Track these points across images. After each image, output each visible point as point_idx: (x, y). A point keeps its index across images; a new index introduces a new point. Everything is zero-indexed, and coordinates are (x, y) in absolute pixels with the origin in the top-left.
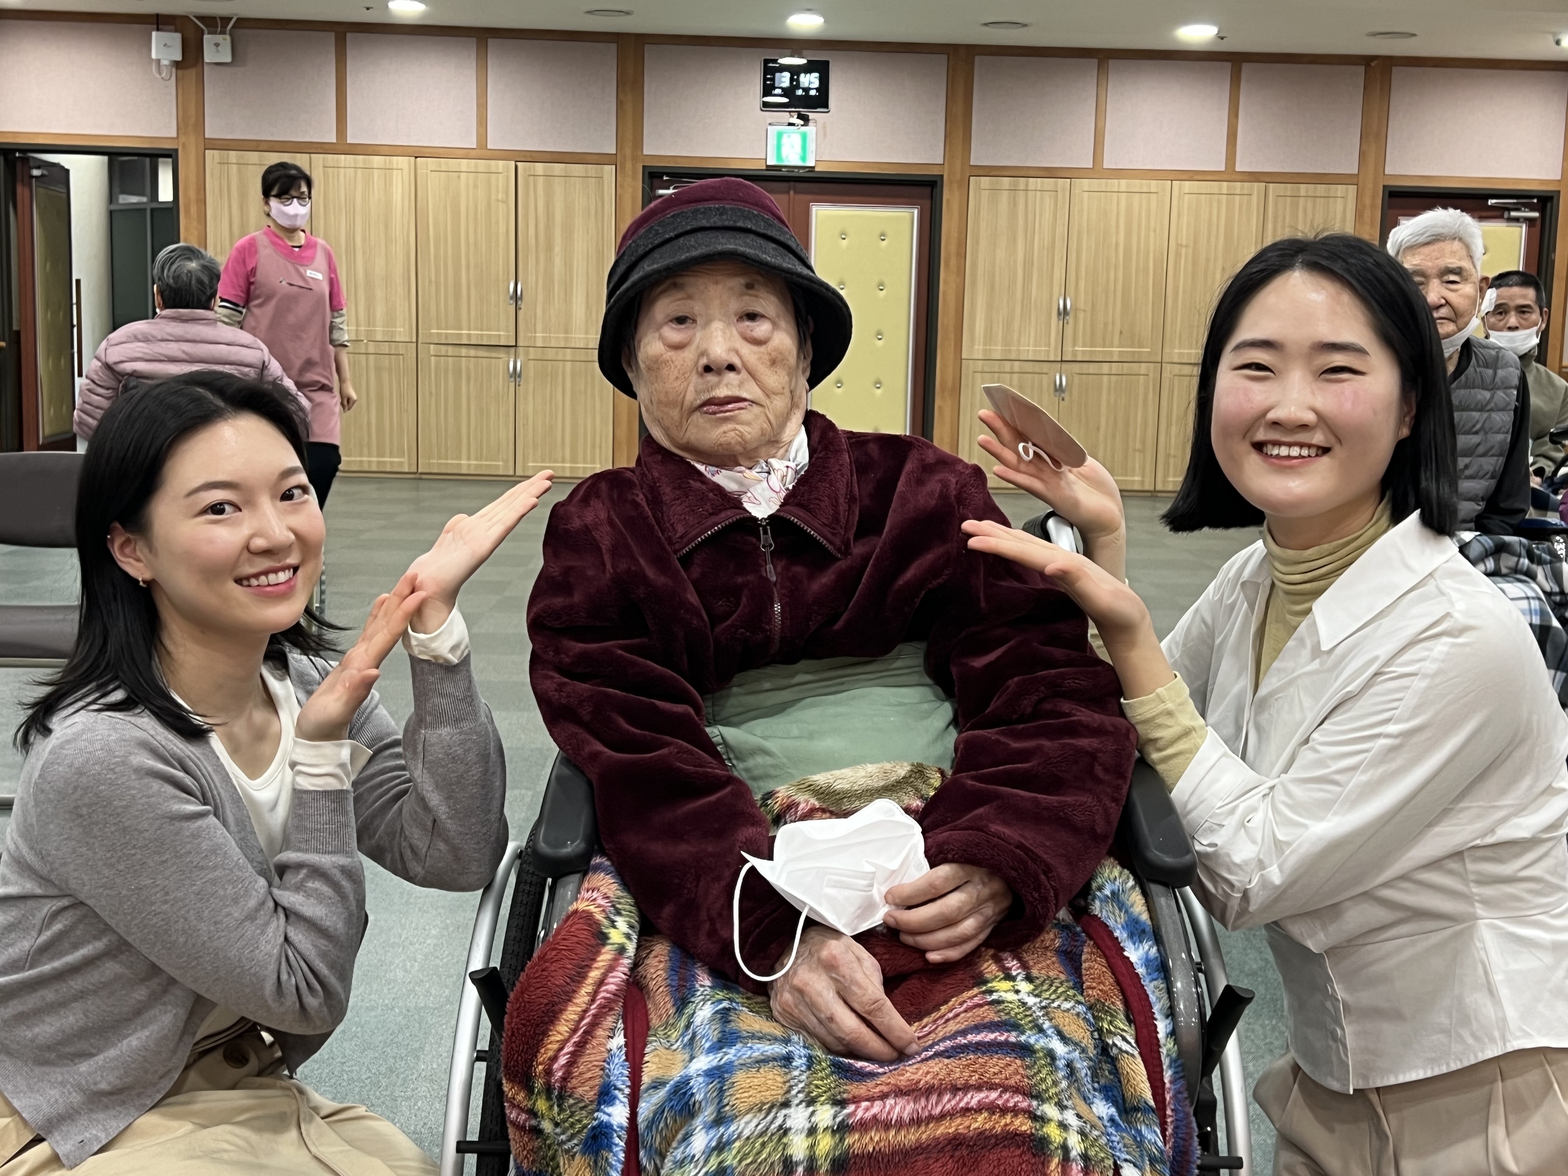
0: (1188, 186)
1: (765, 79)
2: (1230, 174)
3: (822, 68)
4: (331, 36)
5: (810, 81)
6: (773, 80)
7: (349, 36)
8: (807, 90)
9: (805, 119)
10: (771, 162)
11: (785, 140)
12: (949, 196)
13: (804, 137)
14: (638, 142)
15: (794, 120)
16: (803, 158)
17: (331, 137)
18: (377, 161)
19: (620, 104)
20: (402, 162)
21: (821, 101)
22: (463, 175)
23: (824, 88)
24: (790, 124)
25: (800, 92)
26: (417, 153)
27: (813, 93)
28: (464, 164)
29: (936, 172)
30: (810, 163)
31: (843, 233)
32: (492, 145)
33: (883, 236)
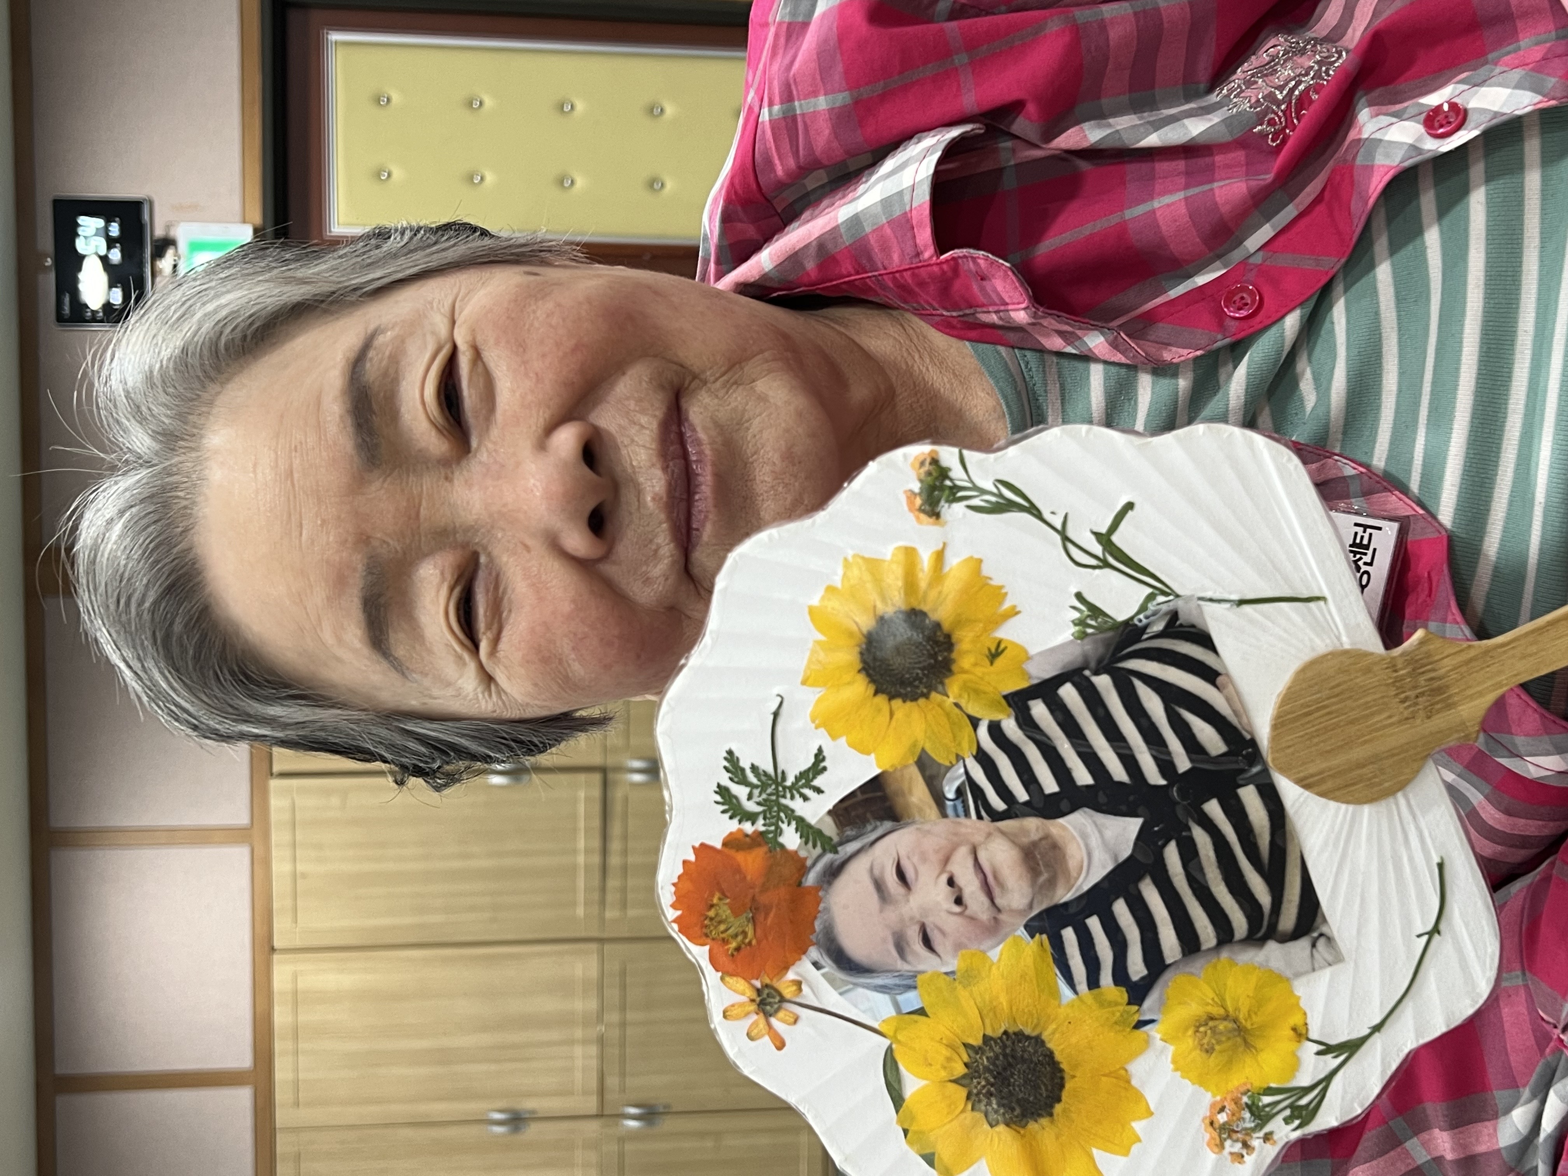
1: (95, 322)
3: (67, 212)
4: (62, 1101)
5: (91, 235)
6: (94, 306)
7: (60, 1070)
8: (111, 243)
9: (164, 245)
13: (196, 246)
15: (165, 264)
17: (244, 1096)
18: (281, 1017)
20: (282, 974)
21: (130, 216)
22: (300, 868)
23: (106, 209)
24: (175, 271)
25: (116, 256)
27: (115, 230)
28: (280, 867)
30: (248, 234)
31: (380, 175)
32: (243, 819)
33: (380, 100)
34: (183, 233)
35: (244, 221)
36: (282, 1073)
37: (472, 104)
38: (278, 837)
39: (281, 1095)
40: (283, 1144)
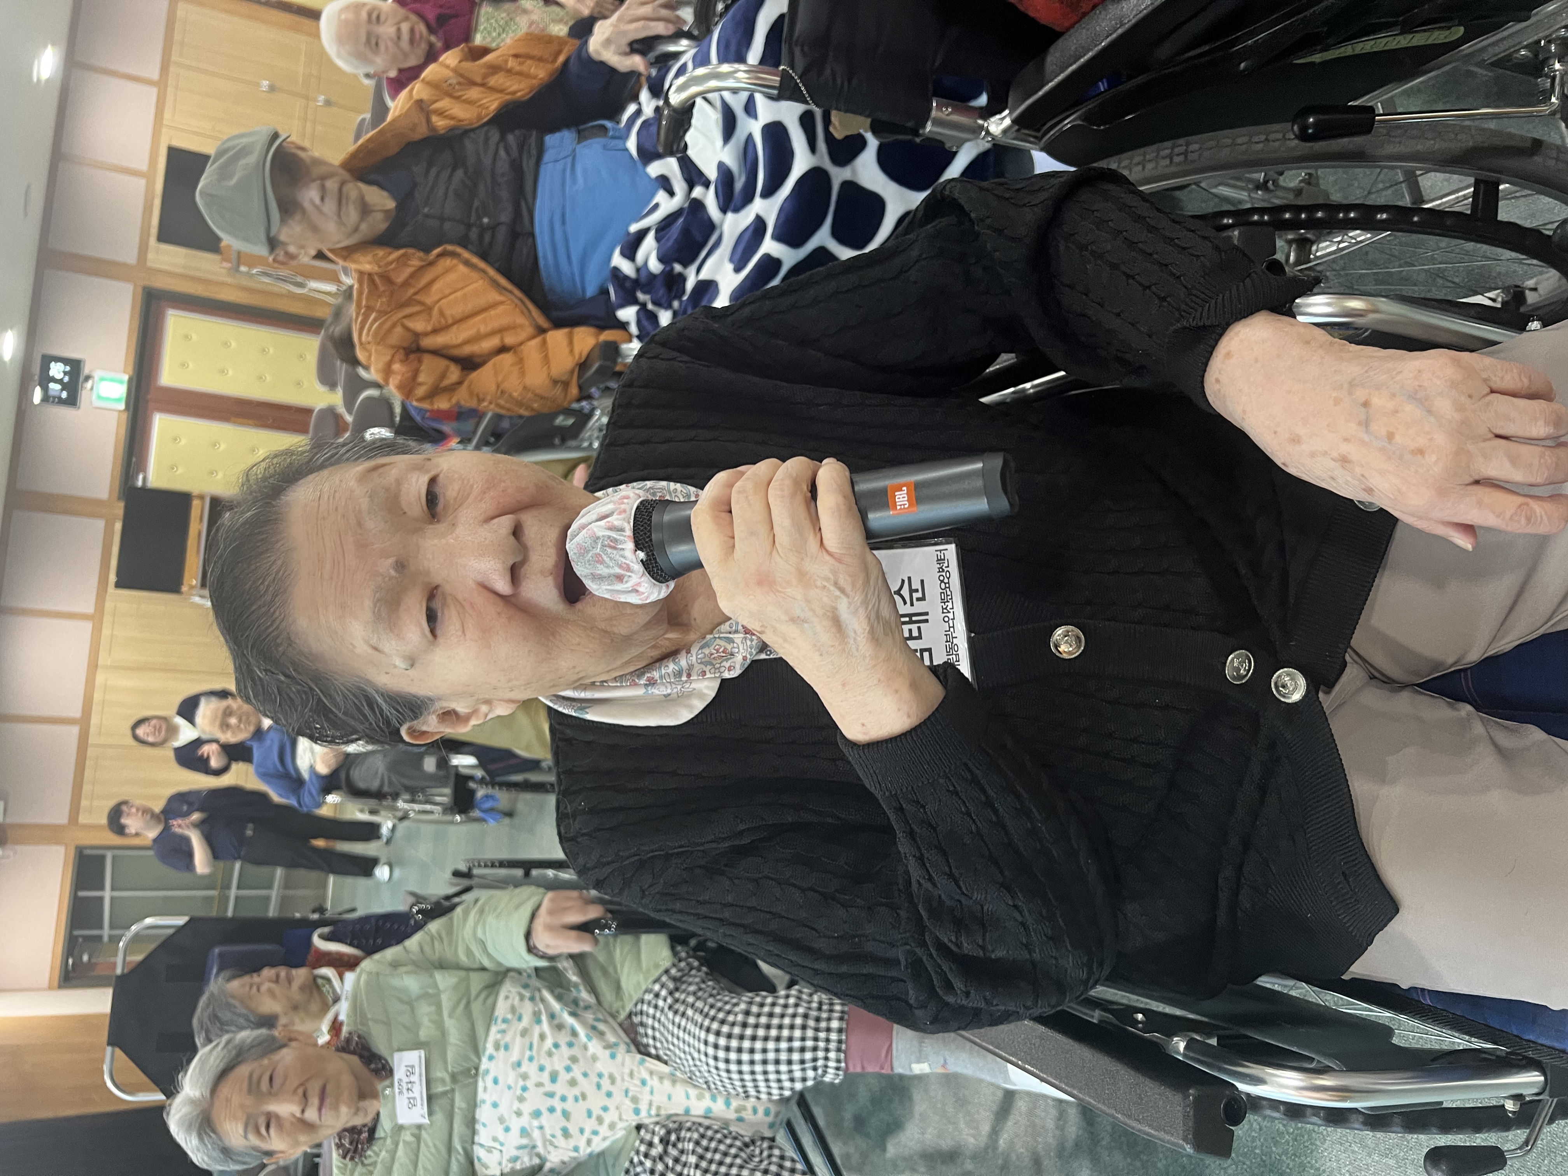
0: (167, 115)
1: (53, 402)
2: (161, 84)
3: (47, 360)
5: (57, 370)
6: (54, 397)
8: (65, 373)
9: (88, 378)
10: (122, 406)
11: (103, 394)
12: (161, 283)
13: (102, 379)
14: (98, 502)
15: (89, 385)
16: (121, 382)
17: (75, 730)
18: (97, 696)
19: (65, 512)
20: (100, 678)
21: (75, 366)
22: (115, 633)
23: (65, 361)
24: (92, 389)
25: (66, 379)
26: (93, 666)
27: (68, 369)
28: (106, 632)
29: (140, 290)
30: (126, 378)
31: (184, 365)
32: (90, 610)
33: (187, 337)
34: (97, 374)
35: (125, 372)
36: (94, 720)
37: (226, 344)
38: (107, 618)
39: (92, 730)
40: (91, 752)
